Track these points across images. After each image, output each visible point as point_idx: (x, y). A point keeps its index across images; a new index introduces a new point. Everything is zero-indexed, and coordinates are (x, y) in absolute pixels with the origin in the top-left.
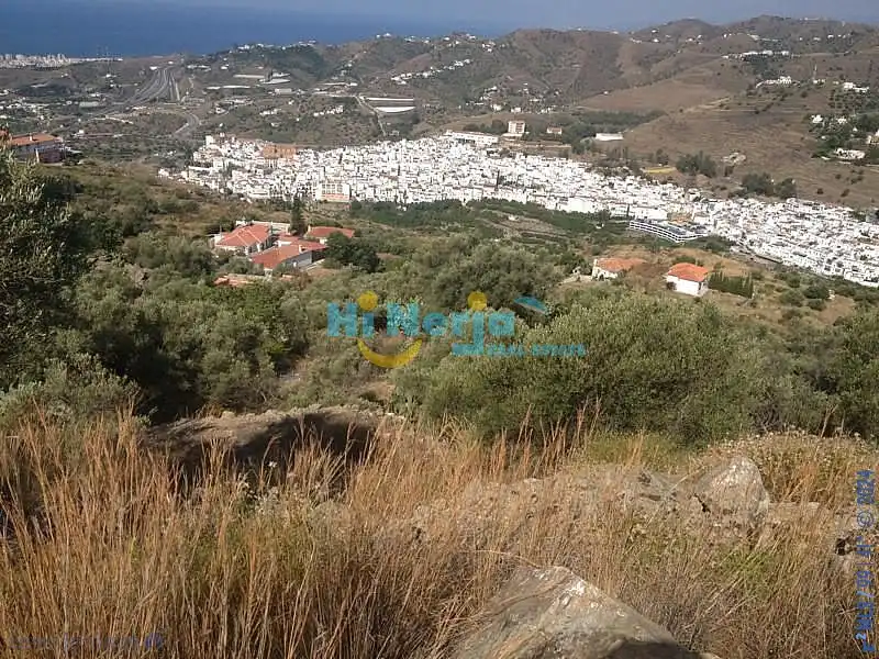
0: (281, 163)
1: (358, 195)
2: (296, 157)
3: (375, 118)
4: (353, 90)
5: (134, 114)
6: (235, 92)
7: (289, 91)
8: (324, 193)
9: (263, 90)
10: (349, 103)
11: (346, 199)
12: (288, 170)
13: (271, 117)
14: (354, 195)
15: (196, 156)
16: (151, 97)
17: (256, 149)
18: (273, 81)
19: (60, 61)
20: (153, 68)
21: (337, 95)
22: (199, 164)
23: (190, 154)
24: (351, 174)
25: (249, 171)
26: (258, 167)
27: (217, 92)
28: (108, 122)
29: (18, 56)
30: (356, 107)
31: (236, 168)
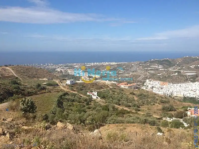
0: (164, 86)
1: (185, 95)
2: (168, 85)
3: (186, 76)
4: (179, 69)
5: (130, 74)
6: (151, 70)
7: (163, 69)
8: (176, 94)
9: (157, 69)
10: (179, 72)
11: (182, 96)
12: (167, 88)
13: (160, 75)
14: (184, 95)
15: (145, 84)
16: (133, 71)
17: (158, 83)
18: (159, 67)
19: (114, 63)
20: (133, 65)
21: (176, 70)
22: (145, 86)
23: (143, 83)
24: (183, 90)
25: (157, 88)
26: (159, 87)
27: (147, 70)
28: (125, 76)
29: (106, 63)
30: (180, 73)
31: (154, 87)
